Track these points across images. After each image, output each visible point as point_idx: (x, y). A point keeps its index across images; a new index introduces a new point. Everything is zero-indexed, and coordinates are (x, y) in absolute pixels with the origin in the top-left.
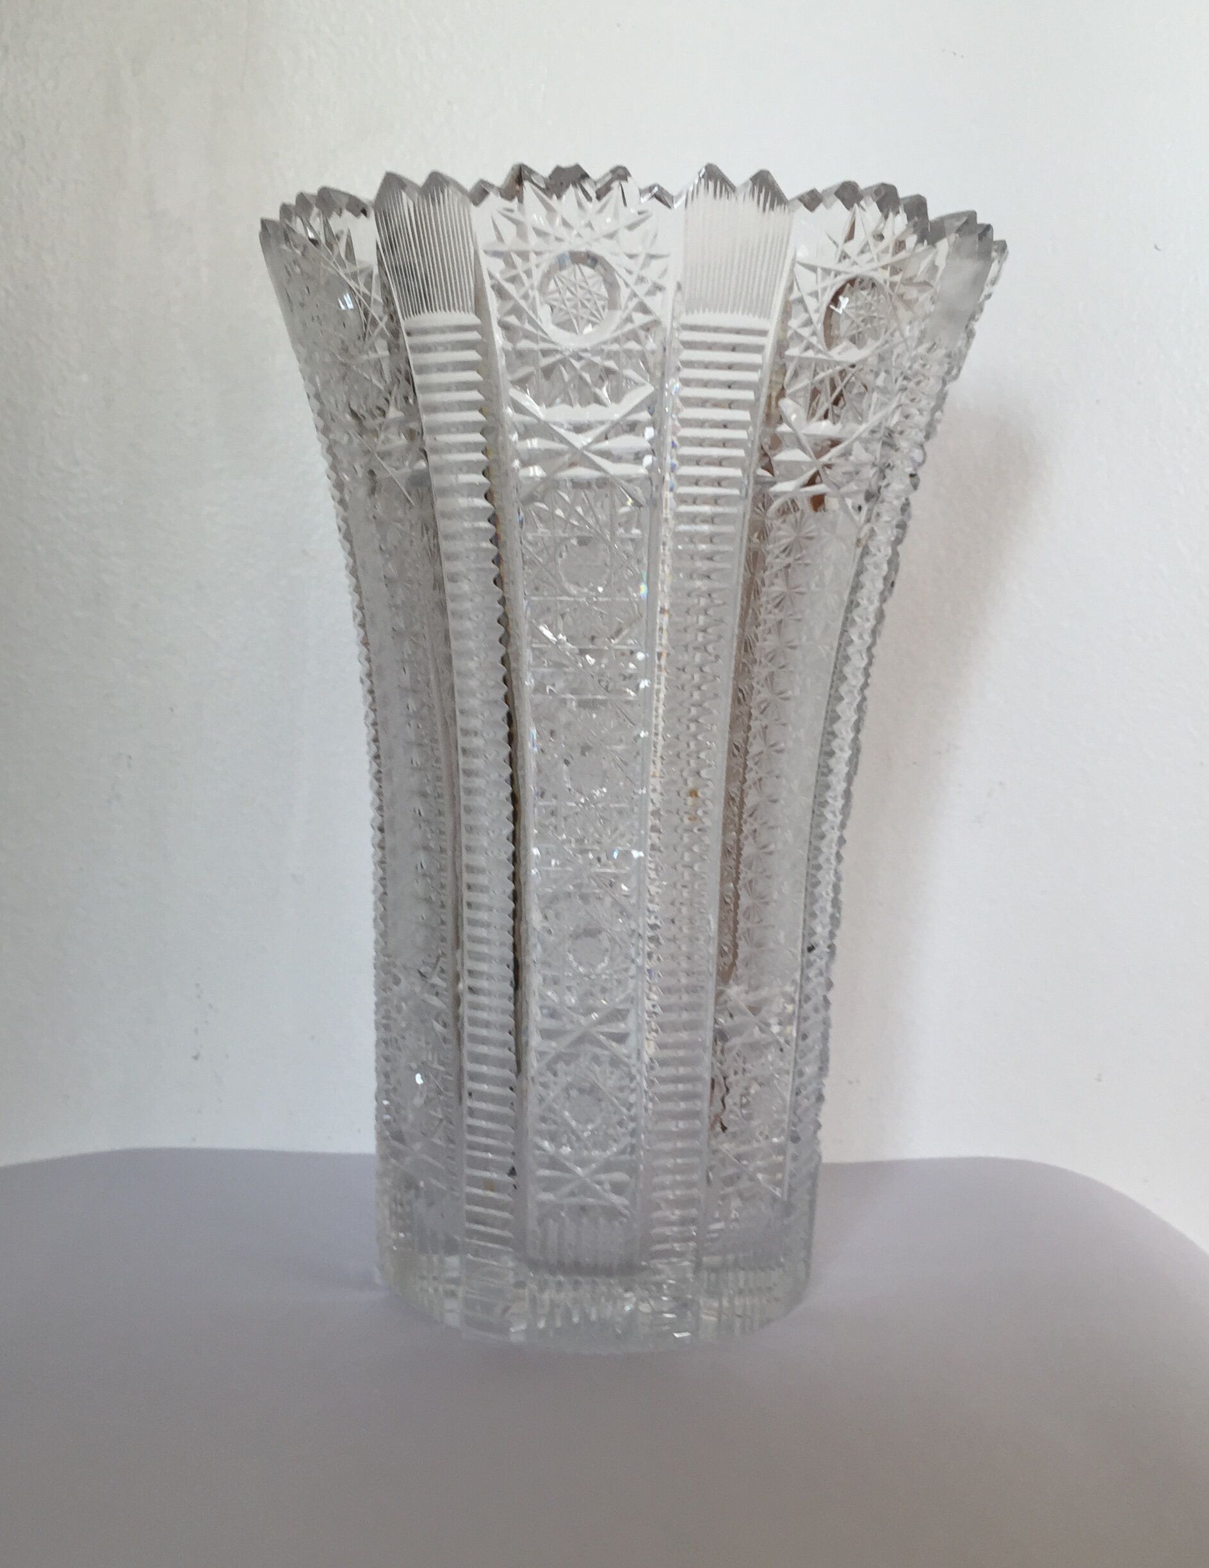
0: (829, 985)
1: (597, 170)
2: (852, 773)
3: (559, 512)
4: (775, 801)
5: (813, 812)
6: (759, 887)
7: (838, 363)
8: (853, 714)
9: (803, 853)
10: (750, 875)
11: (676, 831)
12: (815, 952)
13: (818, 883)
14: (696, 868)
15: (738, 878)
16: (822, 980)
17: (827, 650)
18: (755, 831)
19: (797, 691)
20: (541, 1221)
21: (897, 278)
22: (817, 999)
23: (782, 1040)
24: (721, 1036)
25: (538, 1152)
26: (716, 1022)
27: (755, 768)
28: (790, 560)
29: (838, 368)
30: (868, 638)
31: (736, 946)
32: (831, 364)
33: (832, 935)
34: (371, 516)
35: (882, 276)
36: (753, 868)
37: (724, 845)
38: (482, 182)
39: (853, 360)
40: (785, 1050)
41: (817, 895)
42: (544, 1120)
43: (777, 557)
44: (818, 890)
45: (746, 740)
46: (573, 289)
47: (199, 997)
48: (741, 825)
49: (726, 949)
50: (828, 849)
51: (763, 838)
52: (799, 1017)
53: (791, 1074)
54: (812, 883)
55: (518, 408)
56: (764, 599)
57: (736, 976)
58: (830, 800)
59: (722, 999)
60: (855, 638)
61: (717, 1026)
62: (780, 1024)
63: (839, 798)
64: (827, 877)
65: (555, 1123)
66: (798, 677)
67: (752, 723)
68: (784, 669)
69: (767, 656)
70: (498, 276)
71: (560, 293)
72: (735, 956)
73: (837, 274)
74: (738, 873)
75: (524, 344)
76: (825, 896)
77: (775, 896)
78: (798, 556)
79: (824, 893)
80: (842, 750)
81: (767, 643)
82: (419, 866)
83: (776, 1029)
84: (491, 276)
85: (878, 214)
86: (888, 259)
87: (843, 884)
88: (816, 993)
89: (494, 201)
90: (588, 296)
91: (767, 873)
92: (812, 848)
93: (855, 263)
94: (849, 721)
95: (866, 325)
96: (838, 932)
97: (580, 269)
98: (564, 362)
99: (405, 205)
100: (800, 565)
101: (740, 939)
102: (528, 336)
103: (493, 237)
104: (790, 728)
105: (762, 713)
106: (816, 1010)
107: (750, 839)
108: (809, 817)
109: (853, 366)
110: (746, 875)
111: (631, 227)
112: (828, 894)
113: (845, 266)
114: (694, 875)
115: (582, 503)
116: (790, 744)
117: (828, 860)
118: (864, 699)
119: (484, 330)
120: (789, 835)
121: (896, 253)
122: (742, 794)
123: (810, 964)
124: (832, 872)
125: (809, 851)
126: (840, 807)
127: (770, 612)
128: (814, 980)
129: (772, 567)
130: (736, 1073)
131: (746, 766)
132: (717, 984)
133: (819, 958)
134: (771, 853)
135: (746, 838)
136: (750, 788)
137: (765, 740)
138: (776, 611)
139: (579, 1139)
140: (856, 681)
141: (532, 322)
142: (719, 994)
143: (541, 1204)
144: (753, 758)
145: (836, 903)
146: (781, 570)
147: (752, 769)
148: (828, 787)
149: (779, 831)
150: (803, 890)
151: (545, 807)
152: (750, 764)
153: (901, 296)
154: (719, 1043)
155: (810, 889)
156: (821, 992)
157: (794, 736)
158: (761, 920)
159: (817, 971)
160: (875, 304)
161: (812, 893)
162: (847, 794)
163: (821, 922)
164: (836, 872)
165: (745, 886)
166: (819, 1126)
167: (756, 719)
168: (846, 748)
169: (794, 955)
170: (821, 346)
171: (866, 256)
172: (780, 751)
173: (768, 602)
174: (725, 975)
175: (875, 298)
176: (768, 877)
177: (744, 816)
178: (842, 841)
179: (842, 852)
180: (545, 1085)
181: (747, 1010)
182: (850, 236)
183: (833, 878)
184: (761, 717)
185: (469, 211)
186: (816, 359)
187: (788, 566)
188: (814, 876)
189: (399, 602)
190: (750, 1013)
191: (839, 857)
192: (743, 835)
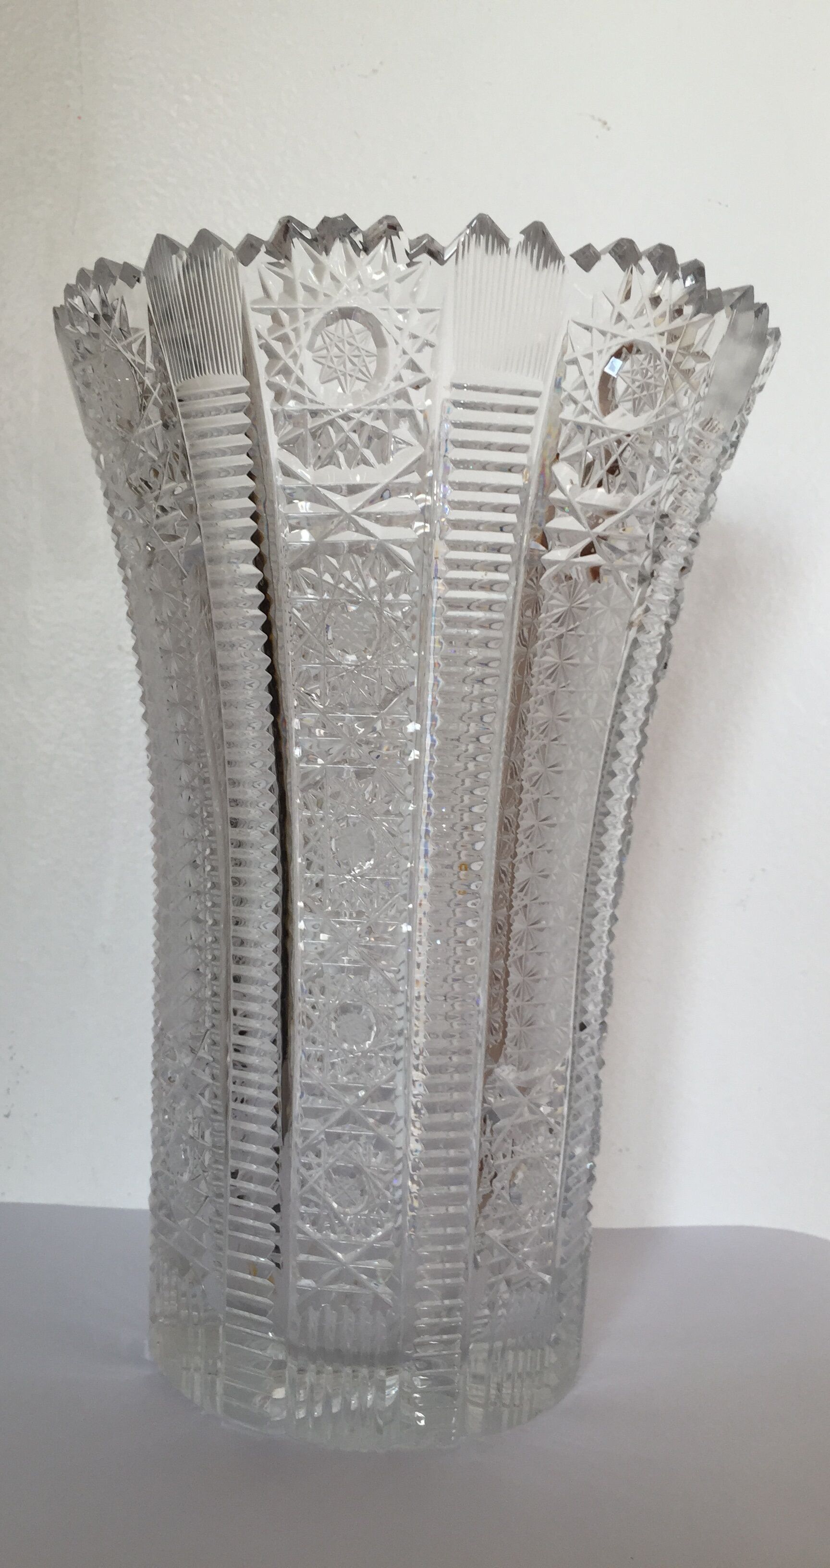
0: (601, 1064)
1: (365, 221)
2: (624, 851)
3: (327, 577)
4: (546, 876)
5: (585, 890)
6: (530, 964)
7: (612, 431)
8: (626, 791)
9: (575, 930)
10: (520, 952)
11: (449, 905)
12: (586, 1031)
13: (590, 961)
14: (469, 943)
15: (508, 955)
16: (593, 1059)
17: (600, 725)
18: (526, 906)
19: (570, 765)
20: (302, 1308)
21: (674, 347)
22: (588, 1079)
23: (552, 1121)
24: (489, 1116)
25: (300, 1236)
26: (484, 1101)
27: (526, 841)
28: (563, 630)
29: (613, 436)
30: (641, 715)
31: (505, 1024)
32: (604, 432)
33: (604, 1013)
34: (147, 590)
35: (659, 344)
36: (524, 944)
37: (495, 919)
38: (249, 237)
39: (629, 429)
40: (555, 1131)
41: (588, 972)
42: (307, 1202)
43: (550, 626)
44: (589, 968)
45: (517, 814)
46: (340, 345)
47: (12, 1058)
48: (511, 901)
49: (497, 1025)
50: (601, 926)
51: (534, 914)
52: (570, 1094)
53: (562, 1156)
54: (585, 961)
55: (287, 472)
56: (535, 670)
57: (506, 1056)
58: (603, 878)
59: (491, 1079)
60: (628, 714)
61: (485, 1105)
62: (550, 1104)
63: (612, 876)
64: (599, 955)
65: (317, 1205)
66: (570, 751)
67: (523, 796)
68: (556, 742)
69: (538, 728)
70: (264, 333)
71: (328, 350)
72: (505, 1034)
73: (615, 336)
74: (508, 950)
75: (292, 405)
76: (597, 974)
77: (546, 973)
78: (572, 626)
79: (596, 972)
80: (615, 827)
81: (539, 714)
82: (189, 938)
83: (545, 1110)
84: (259, 336)
85: (655, 277)
86: (666, 325)
87: (615, 963)
88: (588, 1073)
89: (262, 258)
90: (356, 353)
91: (538, 950)
92: (584, 926)
93: (630, 327)
94: (621, 799)
95: (642, 392)
96: (609, 1010)
97: (347, 323)
98: (331, 423)
99: (175, 269)
100: (573, 635)
101: (509, 1017)
102: (296, 397)
103: (260, 293)
104: (562, 803)
105: (534, 785)
106: (588, 1088)
107: (521, 915)
108: (582, 893)
109: (629, 435)
110: (516, 951)
111: (400, 280)
112: (599, 972)
113: (619, 329)
114: (468, 950)
115: (351, 569)
116: (563, 819)
117: (600, 938)
118: (636, 778)
119: (253, 391)
120: (561, 912)
121: (673, 318)
122: (513, 869)
123: (581, 1043)
124: (604, 950)
125: (581, 928)
126: (612, 885)
127: (543, 683)
128: (586, 1059)
129: (544, 637)
130: (504, 1156)
131: (517, 840)
132: (486, 1062)
133: (590, 1037)
134: (541, 930)
135: (517, 913)
136: (521, 862)
137: (537, 814)
138: (549, 681)
139: (342, 1223)
140: (629, 758)
141: (300, 382)
142: (488, 1074)
143: (301, 1291)
144: (526, 830)
145: (607, 981)
146: (553, 640)
147: (522, 844)
148: (600, 865)
149: (551, 907)
150: (575, 967)
151: (311, 879)
152: (521, 837)
153: (677, 365)
154: (488, 1122)
155: (581, 965)
156: (592, 1071)
157: (566, 811)
158: (532, 998)
159: (588, 1050)
160: (652, 370)
161: (584, 971)
162: (620, 872)
163: (593, 1000)
164: (608, 950)
165: (515, 962)
166: (589, 1207)
167: (528, 792)
168: (619, 826)
169: (565, 1033)
170: (597, 412)
171: (643, 320)
172: (553, 826)
173: (540, 673)
174: (495, 1053)
175: (652, 364)
176: (540, 954)
177: (515, 891)
178: (614, 919)
179: (614, 930)
180: (308, 1167)
181: (517, 1091)
182: (627, 296)
183: (606, 957)
184: (533, 789)
185: (237, 269)
186: (592, 426)
187: (561, 636)
188: (586, 954)
189: (173, 674)
190: (521, 1095)
191: (611, 935)
192: (514, 910)
